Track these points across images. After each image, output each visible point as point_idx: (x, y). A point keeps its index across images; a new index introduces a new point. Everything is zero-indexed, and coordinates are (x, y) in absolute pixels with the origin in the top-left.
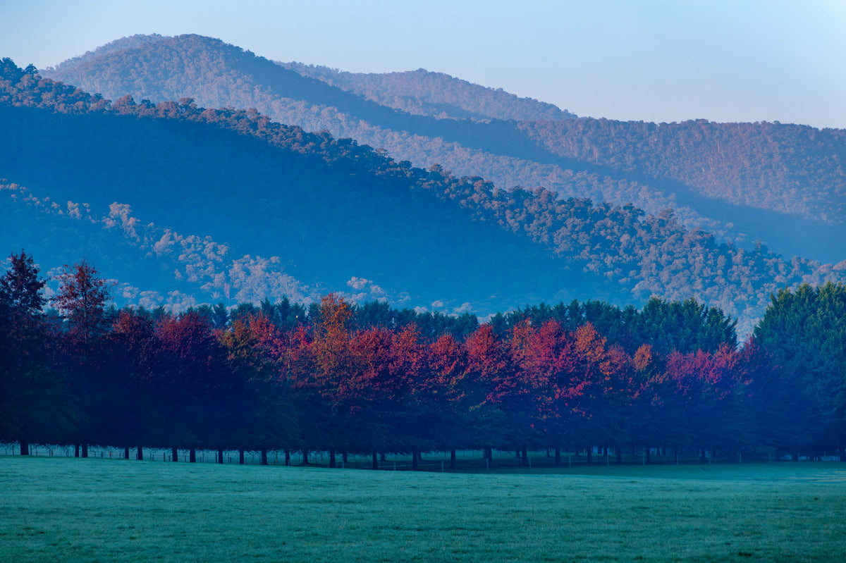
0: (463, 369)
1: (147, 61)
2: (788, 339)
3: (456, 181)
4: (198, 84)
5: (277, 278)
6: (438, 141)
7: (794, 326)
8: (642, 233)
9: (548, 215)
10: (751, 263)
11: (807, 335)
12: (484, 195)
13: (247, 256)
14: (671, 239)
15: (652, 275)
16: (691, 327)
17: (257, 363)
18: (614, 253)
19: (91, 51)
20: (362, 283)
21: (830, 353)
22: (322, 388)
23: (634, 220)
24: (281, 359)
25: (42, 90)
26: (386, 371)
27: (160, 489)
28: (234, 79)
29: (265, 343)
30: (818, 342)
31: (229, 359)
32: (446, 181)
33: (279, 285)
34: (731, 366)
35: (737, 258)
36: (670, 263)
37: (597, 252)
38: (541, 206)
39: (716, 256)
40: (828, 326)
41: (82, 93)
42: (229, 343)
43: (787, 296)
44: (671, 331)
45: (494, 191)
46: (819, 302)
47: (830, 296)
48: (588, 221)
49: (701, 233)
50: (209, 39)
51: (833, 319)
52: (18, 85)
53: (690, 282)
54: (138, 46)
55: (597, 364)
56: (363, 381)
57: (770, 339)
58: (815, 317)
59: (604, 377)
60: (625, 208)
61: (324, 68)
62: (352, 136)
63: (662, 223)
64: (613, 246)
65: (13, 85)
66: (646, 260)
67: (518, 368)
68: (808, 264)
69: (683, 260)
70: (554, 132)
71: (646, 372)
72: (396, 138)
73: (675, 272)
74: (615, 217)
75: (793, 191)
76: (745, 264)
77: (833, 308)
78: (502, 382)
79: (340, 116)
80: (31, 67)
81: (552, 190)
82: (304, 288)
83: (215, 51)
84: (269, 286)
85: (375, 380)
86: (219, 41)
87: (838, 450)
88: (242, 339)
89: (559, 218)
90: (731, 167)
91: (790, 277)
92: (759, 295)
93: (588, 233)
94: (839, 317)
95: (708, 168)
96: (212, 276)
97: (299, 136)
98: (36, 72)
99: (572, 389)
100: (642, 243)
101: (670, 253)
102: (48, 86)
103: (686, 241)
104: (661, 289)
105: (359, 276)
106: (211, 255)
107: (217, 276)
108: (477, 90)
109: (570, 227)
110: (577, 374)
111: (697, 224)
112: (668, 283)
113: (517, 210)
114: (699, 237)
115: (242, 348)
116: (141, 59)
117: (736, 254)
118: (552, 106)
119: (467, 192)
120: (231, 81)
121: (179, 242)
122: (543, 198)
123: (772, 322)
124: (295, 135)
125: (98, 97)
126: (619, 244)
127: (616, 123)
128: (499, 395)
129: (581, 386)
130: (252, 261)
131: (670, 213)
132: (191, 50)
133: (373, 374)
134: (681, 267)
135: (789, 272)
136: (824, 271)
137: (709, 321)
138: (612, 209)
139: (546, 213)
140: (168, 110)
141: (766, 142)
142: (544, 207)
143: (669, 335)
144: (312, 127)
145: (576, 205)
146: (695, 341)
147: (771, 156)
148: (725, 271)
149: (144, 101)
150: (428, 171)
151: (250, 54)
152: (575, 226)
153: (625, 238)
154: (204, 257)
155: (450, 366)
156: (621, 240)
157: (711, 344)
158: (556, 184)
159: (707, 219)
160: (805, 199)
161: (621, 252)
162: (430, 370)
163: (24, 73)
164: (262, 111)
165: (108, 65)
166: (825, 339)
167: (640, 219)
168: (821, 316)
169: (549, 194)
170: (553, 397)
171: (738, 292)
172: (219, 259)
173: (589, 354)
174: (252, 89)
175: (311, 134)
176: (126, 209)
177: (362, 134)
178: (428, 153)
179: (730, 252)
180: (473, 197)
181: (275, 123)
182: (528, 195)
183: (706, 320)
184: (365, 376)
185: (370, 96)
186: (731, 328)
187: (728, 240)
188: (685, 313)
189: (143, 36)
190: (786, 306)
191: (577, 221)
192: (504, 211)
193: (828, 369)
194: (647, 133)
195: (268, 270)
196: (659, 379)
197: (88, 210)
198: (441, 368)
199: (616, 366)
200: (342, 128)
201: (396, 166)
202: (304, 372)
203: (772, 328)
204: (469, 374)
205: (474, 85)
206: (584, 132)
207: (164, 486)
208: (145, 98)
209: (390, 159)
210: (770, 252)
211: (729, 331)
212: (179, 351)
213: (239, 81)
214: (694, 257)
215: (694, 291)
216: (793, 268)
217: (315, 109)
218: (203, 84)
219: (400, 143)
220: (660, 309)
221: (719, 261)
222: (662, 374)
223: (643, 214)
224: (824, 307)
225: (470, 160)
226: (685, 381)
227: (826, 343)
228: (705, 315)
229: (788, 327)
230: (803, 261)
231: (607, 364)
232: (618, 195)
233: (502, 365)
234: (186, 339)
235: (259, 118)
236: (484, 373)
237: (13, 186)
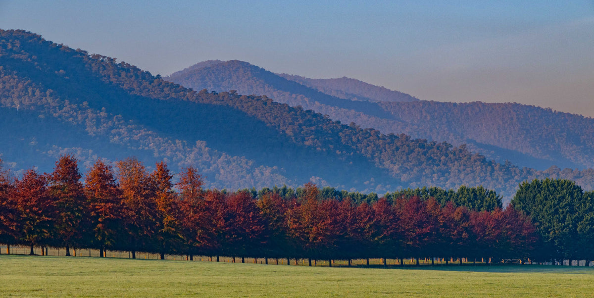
0: (372, 219)
1: (213, 73)
2: (527, 206)
3: (362, 130)
4: (238, 84)
5: (276, 176)
6: (353, 111)
7: (530, 199)
8: (451, 156)
9: (406, 147)
10: (504, 170)
11: (536, 203)
12: (376, 137)
13: (262, 166)
14: (465, 159)
15: (456, 176)
16: (480, 200)
17: (274, 216)
18: (438, 165)
19: (186, 68)
20: (317, 179)
21: (547, 213)
22: (305, 228)
23: (447, 149)
24: (285, 214)
25: (164, 86)
26: (335, 220)
27: (240, 275)
28: (255, 81)
29: (277, 206)
30: (542, 207)
31: (260, 213)
32: (357, 130)
33: (277, 180)
34: (500, 219)
35: (497, 168)
36: (464, 170)
37: (429, 165)
38: (402, 143)
39: (486, 167)
40: (546, 199)
41: (183, 88)
42: (261, 206)
43: (526, 185)
44: (471, 201)
45: (380, 135)
46: (542, 188)
47: (547, 185)
48: (425, 150)
49: (479, 156)
50: (244, 63)
51: (549, 196)
52: (152, 84)
53: (474, 179)
54: (209, 65)
55: (437, 217)
56: (325, 225)
57: (519, 205)
58: (540, 195)
59: (440, 223)
60: (443, 144)
61: (298, 76)
62: (313, 109)
63: (461, 151)
64: (437, 162)
65: (150, 84)
66: (453, 168)
67: (399, 219)
68: (531, 171)
69: (471, 169)
70: (408, 107)
71: (460, 221)
72: (333, 110)
73: (467, 174)
74: (438, 148)
75: (523, 136)
76: (501, 170)
77: (549, 190)
78: (391, 225)
79: (306, 99)
80: (158, 76)
81: (408, 135)
82: (289, 181)
83: (247, 68)
84: (272, 180)
85: (330, 224)
86: (248, 63)
87: (551, 260)
88: (267, 204)
89: (411, 148)
90: (493, 124)
91: (522, 176)
92: (507, 186)
93: (425, 155)
94: (552, 195)
95: (482, 124)
96: (245, 175)
97: (287, 108)
98: (161, 78)
99: (424, 229)
100: (451, 161)
101: (464, 165)
102: (167, 84)
103: (472, 160)
104: (460, 182)
105: (315, 176)
106: (245, 166)
107: (248, 175)
108: (371, 87)
109: (416, 153)
110: (426, 222)
111: (477, 152)
112: (463, 180)
113: (391, 145)
114: (478, 157)
115: (267, 209)
116: (211, 72)
117: (496, 166)
118: (407, 95)
119: (367, 136)
120: (254, 82)
121: (230, 159)
122: (404, 139)
123: (520, 197)
124: (285, 108)
125: (191, 90)
126: (440, 161)
127: (438, 103)
128: (390, 232)
129: (429, 228)
130: (264, 169)
131: (464, 146)
132: (235, 68)
133: (329, 221)
134: (470, 172)
135: (521, 174)
136: (539, 174)
137: (489, 197)
138: (437, 144)
139: (405, 146)
140: (224, 96)
141: (510, 112)
142: (404, 143)
143: (470, 203)
144: (293, 105)
145: (420, 142)
146: (482, 206)
147: (512, 119)
148: (491, 174)
149: (213, 92)
150: (348, 125)
151: (263, 70)
152: (419, 152)
153: (443, 158)
154: (242, 167)
155: (366, 218)
156: (441, 159)
157: (490, 208)
158: (409, 132)
159: (481, 149)
160: (528, 140)
161: (441, 164)
162: (357, 220)
163: (155, 78)
164: (269, 96)
165: (195, 74)
166: (545, 205)
167: (450, 149)
168: (543, 195)
169: (407, 137)
170: (416, 233)
171: (497, 184)
172: (248, 167)
173: (432, 212)
174: (264, 87)
175: (293, 108)
176: (204, 143)
177: (316, 107)
178: (348, 117)
179: (493, 165)
180: (370, 138)
181: (275, 102)
182: (396, 137)
183: (488, 196)
184: (326, 222)
185: (320, 90)
186: (499, 200)
187: (492, 159)
188: (478, 193)
189: (212, 61)
190: (526, 190)
191: (420, 150)
192: (385, 145)
193: (546, 220)
194: (453, 108)
195: (272, 173)
196: (466, 224)
197: (186, 144)
198: (362, 218)
199: (446, 218)
200: (307, 105)
201: (333, 123)
202: (296, 220)
203: (520, 200)
204: (375, 222)
205: (370, 85)
206: (423, 107)
207: (241, 273)
208: (213, 90)
209: (330, 120)
210: (512, 165)
211: (499, 202)
212: (237, 210)
213: (258, 82)
214: (476, 167)
215: (476, 183)
216: (523, 172)
217: (294, 96)
218: (240, 83)
219: (334, 112)
220: (466, 191)
221: (488, 169)
222: (467, 222)
223: (452, 146)
224: (545, 190)
225: (368, 120)
226: (478, 225)
227: (546, 207)
228: (487, 194)
229: (527, 200)
230: (528, 169)
231: (442, 217)
232: (439, 137)
233: (391, 217)
234: (240, 204)
235: (268, 100)
236: (382, 221)
237: (150, 132)
